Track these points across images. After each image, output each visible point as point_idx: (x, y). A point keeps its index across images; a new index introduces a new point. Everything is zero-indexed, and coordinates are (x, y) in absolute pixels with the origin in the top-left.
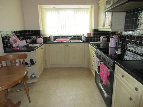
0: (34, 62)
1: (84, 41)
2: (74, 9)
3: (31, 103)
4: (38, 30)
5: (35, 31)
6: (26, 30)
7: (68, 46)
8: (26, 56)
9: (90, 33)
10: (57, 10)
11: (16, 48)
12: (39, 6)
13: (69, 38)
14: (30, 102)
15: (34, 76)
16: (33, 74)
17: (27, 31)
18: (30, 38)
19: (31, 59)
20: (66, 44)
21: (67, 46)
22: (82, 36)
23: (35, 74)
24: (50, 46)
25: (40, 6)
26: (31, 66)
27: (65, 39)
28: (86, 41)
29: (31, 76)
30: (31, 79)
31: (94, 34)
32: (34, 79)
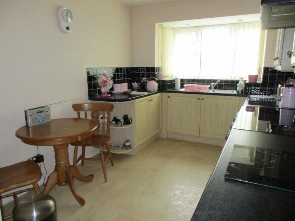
0: (130, 120)
1: (240, 92)
2: (230, 24)
3: (106, 183)
4: (152, 68)
5: (148, 69)
6: (134, 66)
7: (203, 99)
8: (111, 108)
9: (257, 74)
10: (194, 29)
11: (106, 94)
12: (157, 25)
13: (212, 84)
14: (106, 181)
15: (128, 144)
16: (127, 141)
17: (135, 68)
18: (138, 81)
19: (126, 114)
20: (199, 96)
21: (202, 101)
22: (238, 82)
23: (130, 141)
24: (169, 97)
25: (159, 25)
26: (122, 126)
27: (203, 86)
28: (244, 92)
29: (124, 143)
30: (123, 149)
31: (265, 77)
32: (127, 149)
